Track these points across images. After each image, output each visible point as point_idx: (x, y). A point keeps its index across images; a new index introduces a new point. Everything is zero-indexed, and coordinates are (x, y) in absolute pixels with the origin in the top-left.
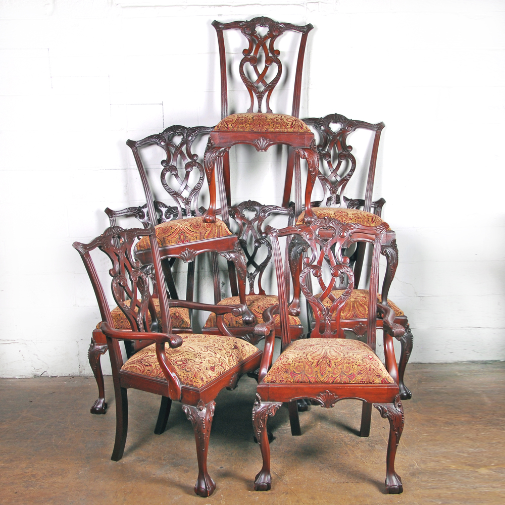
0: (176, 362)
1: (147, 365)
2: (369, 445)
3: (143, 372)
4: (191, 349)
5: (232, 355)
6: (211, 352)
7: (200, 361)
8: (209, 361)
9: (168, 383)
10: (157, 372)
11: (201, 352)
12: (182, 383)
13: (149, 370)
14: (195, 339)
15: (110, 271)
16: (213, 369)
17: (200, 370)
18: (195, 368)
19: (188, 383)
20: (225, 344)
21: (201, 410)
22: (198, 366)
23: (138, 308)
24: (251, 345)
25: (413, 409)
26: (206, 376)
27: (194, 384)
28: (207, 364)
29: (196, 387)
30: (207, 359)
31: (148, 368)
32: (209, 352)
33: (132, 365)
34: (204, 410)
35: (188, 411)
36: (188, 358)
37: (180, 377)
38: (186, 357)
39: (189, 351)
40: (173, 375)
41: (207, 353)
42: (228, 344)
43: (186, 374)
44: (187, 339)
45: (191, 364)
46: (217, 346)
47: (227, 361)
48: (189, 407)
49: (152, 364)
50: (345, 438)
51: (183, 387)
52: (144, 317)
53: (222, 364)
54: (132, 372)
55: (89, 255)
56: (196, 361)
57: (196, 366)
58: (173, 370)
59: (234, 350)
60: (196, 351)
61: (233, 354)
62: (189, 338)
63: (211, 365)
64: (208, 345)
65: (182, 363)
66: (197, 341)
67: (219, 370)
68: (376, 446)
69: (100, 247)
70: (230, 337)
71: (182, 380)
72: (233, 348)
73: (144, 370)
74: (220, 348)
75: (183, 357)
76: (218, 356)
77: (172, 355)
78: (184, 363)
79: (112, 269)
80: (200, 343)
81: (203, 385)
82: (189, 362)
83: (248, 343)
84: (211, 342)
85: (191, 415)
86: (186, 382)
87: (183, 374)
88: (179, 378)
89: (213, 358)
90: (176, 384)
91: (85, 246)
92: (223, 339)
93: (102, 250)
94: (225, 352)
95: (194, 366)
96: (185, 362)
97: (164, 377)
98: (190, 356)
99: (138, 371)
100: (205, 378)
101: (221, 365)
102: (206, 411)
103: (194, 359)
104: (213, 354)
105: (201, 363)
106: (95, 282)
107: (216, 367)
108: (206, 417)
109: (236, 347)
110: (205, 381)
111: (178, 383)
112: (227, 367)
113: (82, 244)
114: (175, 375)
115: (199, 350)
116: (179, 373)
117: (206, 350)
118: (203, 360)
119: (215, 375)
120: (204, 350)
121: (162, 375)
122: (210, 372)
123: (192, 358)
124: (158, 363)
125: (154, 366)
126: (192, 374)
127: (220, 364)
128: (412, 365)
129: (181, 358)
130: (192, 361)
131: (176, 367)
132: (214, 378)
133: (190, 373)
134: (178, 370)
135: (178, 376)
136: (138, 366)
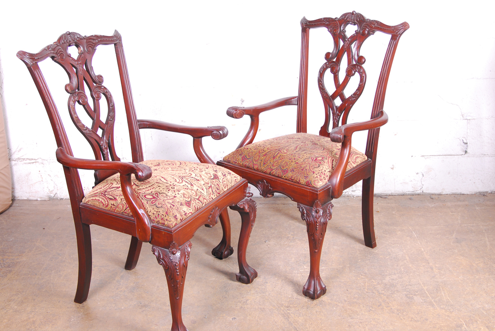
0: (145, 196)
1: (112, 199)
2: (406, 295)
3: (107, 206)
4: (163, 179)
5: (211, 186)
6: (186, 184)
7: (174, 195)
8: (184, 194)
9: (136, 221)
10: (123, 207)
11: (175, 183)
12: (151, 221)
13: (114, 205)
14: (168, 166)
15: (66, 86)
16: (188, 204)
17: (174, 206)
18: (167, 204)
19: (159, 221)
20: (204, 173)
21: (174, 254)
22: (171, 201)
23: (102, 130)
24: (234, 173)
25: (456, 251)
26: (180, 212)
27: (166, 223)
28: (182, 199)
29: (168, 227)
30: (182, 192)
31: (112, 202)
32: (184, 183)
33: (94, 198)
34: (178, 254)
35: (159, 254)
36: (160, 190)
37: (150, 214)
38: (157, 189)
39: (161, 182)
40: (141, 211)
41: (182, 185)
42: (207, 173)
43: (156, 210)
44: (159, 167)
45: (162, 198)
46: (193, 175)
47: (205, 194)
48: (161, 249)
49: (117, 198)
50: (379, 286)
51: (153, 226)
52: (109, 141)
53: (199, 197)
54: (94, 206)
55: (38, 68)
56: (169, 194)
57: (169, 201)
58: (142, 206)
59: (214, 180)
60: (169, 182)
61: (213, 186)
62: (161, 166)
63: (187, 199)
64: (184, 175)
65: (152, 197)
66: (170, 169)
67: (195, 204)
68: (415, 298)
69: (53, 58)
70: (209, 165)
71: (152, 218)
72: (212, 177)
73: (108, 204)
74: (198, 178)
75: (154, 190)
76: (195, 188)
77: (141, 187)
78: (154, 198)
79: (69, 85)
80: (174, 172)
81: (176, 224)
82: (160, 196)
83: (231, 171)
84: (187, 171)
85: (163, 259)
86: (156, 220)
87: (153, 211)
88: (149, 216)
89: (189, 191)
90: (144, 223)
91: (32, 57)
92: (201, 167)
93: (55, 61)
94: (202, 182)
95: (166, 200)
96: (155, 196)
97: (131, 214)
98: (161, 189)
99: (101, 205)
100: (179, 217)
101: (198, 199)
102: (181, 254)
103: (167, 193)
104: (189, 186)
105: (175, 197)
106: (47, 99)
107: (192, 202)
108: (180, 261)
109: (216, 177)
110: (179, 220)
111: (146, 221)
112: (205, 201)
113: (29, 54)
114: (144, 212)
115: (172, 180)
116: (149, 210)
117: (181, 181)
118: (177, 193)
119: (191, 211)
120: (178, 181)
121: (129, 211)
122: (185, 208)
123: (164, 192)
124: (123, 197)
125: (119, 200)
126: (163, 211)
127: (197, 197)
128: (453, 196)
129: (151, 191)
130: (164, 195)
131: (144, 202)
132: (190, 214)
133: (161, 210)
134: (147, 206)
135: (147, 212)
136: (101, 200)
